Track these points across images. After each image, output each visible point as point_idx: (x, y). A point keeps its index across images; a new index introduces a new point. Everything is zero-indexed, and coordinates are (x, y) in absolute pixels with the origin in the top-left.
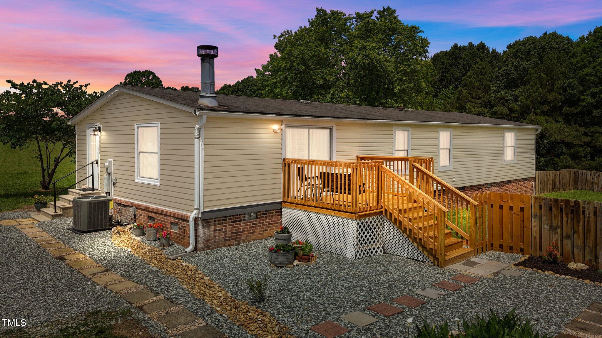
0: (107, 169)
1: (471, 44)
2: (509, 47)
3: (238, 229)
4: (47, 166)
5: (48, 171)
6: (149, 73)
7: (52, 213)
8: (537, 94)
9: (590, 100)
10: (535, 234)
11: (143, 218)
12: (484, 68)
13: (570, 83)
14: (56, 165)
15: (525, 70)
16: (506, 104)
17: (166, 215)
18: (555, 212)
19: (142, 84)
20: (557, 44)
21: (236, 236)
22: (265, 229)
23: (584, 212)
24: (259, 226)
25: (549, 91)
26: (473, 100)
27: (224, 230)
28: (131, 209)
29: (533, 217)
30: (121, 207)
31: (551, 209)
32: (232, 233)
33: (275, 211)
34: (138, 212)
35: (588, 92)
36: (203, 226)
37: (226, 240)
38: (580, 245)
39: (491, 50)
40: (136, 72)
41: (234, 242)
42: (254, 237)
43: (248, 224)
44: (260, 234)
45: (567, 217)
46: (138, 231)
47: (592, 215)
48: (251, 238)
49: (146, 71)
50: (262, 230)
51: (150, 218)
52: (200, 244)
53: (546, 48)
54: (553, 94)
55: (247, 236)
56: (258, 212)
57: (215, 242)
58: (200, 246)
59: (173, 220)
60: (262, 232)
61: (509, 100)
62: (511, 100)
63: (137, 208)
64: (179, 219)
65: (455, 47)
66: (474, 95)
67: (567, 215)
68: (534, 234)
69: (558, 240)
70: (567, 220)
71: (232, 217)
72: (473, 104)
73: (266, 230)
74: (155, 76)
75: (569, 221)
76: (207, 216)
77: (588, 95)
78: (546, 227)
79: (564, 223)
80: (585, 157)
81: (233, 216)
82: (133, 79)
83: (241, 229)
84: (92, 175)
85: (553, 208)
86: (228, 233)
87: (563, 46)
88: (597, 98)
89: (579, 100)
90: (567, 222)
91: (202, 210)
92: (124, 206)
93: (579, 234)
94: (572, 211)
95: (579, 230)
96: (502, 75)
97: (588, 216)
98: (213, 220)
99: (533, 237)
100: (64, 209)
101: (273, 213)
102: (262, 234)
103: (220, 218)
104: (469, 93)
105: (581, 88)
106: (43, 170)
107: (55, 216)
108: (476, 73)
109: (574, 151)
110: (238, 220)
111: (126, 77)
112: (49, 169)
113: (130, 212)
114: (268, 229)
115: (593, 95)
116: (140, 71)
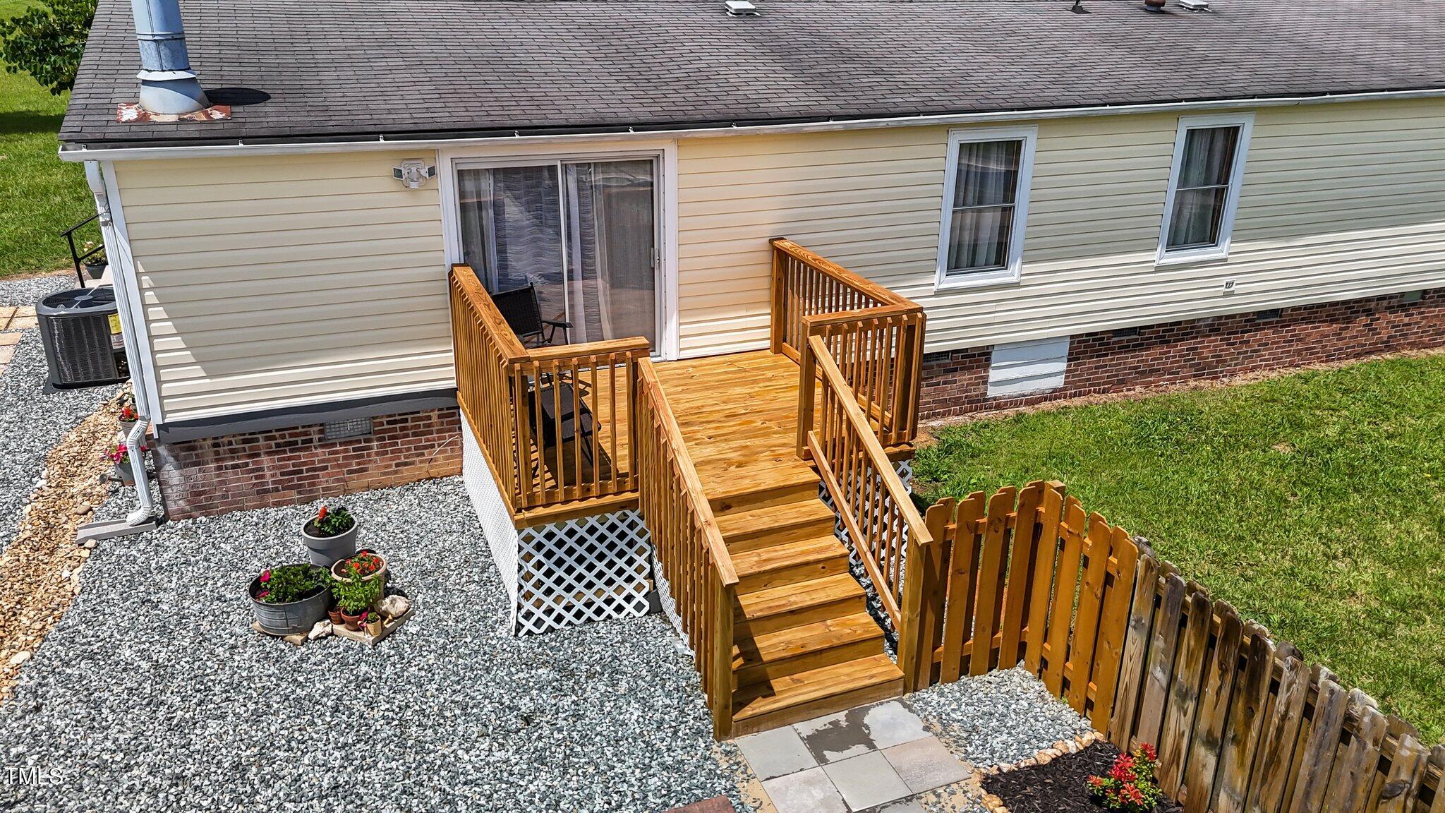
3: (305, 464)
10: (1127, 679)
18: (1192, 643)
21: (299, 479)
22: (403, 460)
23: (1274, 687)
24: (377, 454)
27: (251, 466)
29: (1132, 623)
31: (1183, 623)
32: (283, 474)
33: (436, 412)
36: (176, 458)
37: (267, 491)
38: (1238, 790)
41: (294, 495)
42: (365, 481)
43: (338, 448)
44: (385, 474)
45: (1222, 677)
47: (1295, 714)
48: (352, 484)
50: (394, 463)
52: (175, 501)
55: (338, 480)
56: (373, 418)
57: (224, 497)
58: (174, 506)
60: (394, 468)
67: (1224, 671)
68: (1125, 679)
69: (1184, 732)
70: (1220, 688)
71: (277, 434)
73: (406, 464)
75: (1225, 693)
78: (1158, 674)
79: (1210, 691)
81: (277, 431)
83: (313, 462)
85: (1189, 625)
86: (267, 473)
90: (1218, 694)
91: (158, 420)
93: (1244, 751)
94: (1241, 664)
95: (1246, 737)
97: (1282, 708)
98: (210, 442)
99: (1122, 687)
101: (429, 418)
102: (396, 472)
103: (234, 436)
110: (299, 439)
114: (417, 459)
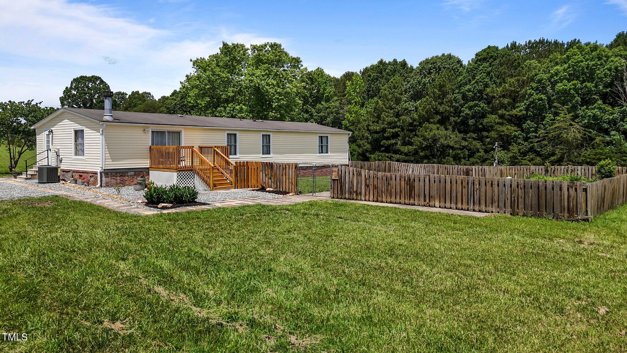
0: (57, 153)
1: (395, 61)
2: (420, 64)
3: (124, 179)
4: (13, 156)
5: (14, 160)
6: (95, 78)
7: (25, 177)
8: (430, 106)
9: (467, 111)
11: (77, 176)
12: (397, 83)
13: (455, 98)
14: (20, 156)
15: (425, 84)
16: (409, 114)
17: (88, 173)
19: (88, 89)
20: (449, 65)
21: (123, 182)
24: (135, 179)
25: (441, 104)
26: (387, 110)
27: (116, 179)
28: (71, 173)
30: (65, 173)
32: (121, 181)
33: (145, 172)
34: (74, 174)
35: (467, 105)
36: (104, 176)
37: (117, 184)
39: (409, 66)
40: (82, 77)
41: (122, 185)
43: (129, 177)
46: (73, 182)
49: (93, 77)
51: (81, 176)
52: (103, 183)
53: (441, 68)
54: (443, 106)
55: (129, 183)
56: (135, 172)
57: (111, 184)
58: (103, 185)
59: (91, 175)
61: (411, 110)
62: (413, 110)
63: (74, 172)
64: (94, 174)
65: (381, 62)
66: (387, 106)
71: (120, 173)
72: (386, 114)
74: (102, 82)
76: (107, 171)
77: (466, 108)
80: (464, 158)
82: (79, 84)
84: (48, 157)
86: (118, 180)
87: (453, 67)
88: (472, 111)
89: (461, 112)
91: (104, 168)
92: (66, 172)
96: (409, 88)
98: (110, 173)
100: (32, 175)
104: (384, 104)
105: (462, 102)
106: (11, 159)
107: (27, 179)
108: (390, 87)
109: (455, 153)
110: (124, 175)
111: (72, 82)
112: (14, 158)
113: (70, 174)
115: (470, 108)
116: (86, 77)
